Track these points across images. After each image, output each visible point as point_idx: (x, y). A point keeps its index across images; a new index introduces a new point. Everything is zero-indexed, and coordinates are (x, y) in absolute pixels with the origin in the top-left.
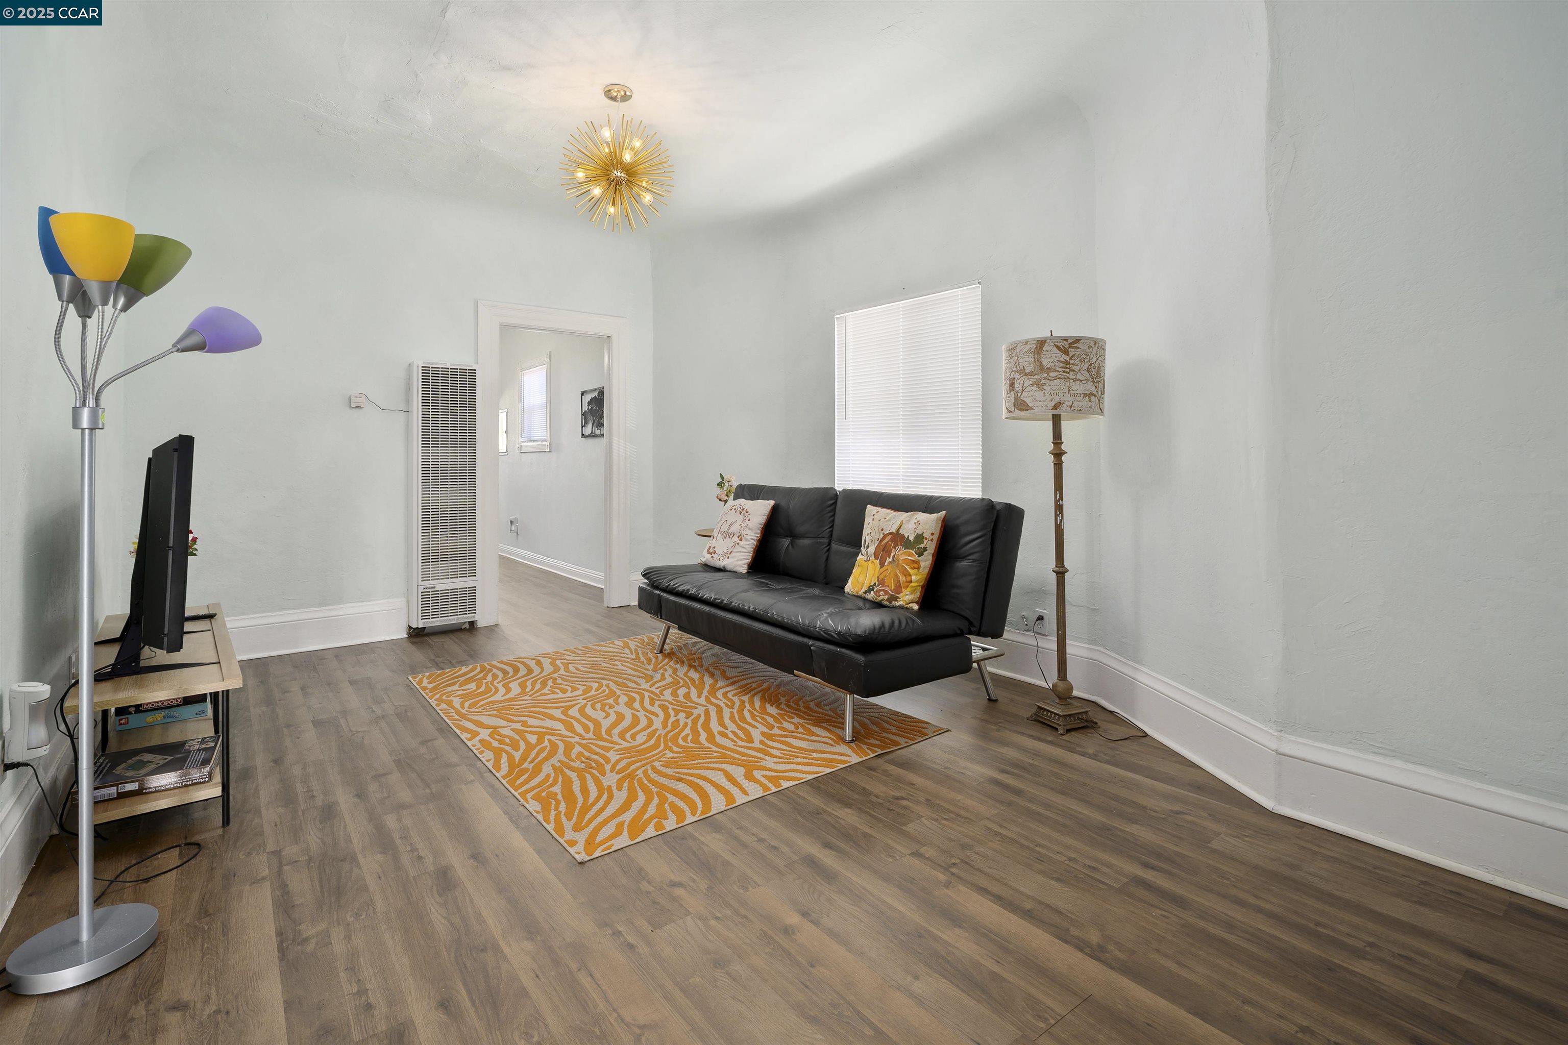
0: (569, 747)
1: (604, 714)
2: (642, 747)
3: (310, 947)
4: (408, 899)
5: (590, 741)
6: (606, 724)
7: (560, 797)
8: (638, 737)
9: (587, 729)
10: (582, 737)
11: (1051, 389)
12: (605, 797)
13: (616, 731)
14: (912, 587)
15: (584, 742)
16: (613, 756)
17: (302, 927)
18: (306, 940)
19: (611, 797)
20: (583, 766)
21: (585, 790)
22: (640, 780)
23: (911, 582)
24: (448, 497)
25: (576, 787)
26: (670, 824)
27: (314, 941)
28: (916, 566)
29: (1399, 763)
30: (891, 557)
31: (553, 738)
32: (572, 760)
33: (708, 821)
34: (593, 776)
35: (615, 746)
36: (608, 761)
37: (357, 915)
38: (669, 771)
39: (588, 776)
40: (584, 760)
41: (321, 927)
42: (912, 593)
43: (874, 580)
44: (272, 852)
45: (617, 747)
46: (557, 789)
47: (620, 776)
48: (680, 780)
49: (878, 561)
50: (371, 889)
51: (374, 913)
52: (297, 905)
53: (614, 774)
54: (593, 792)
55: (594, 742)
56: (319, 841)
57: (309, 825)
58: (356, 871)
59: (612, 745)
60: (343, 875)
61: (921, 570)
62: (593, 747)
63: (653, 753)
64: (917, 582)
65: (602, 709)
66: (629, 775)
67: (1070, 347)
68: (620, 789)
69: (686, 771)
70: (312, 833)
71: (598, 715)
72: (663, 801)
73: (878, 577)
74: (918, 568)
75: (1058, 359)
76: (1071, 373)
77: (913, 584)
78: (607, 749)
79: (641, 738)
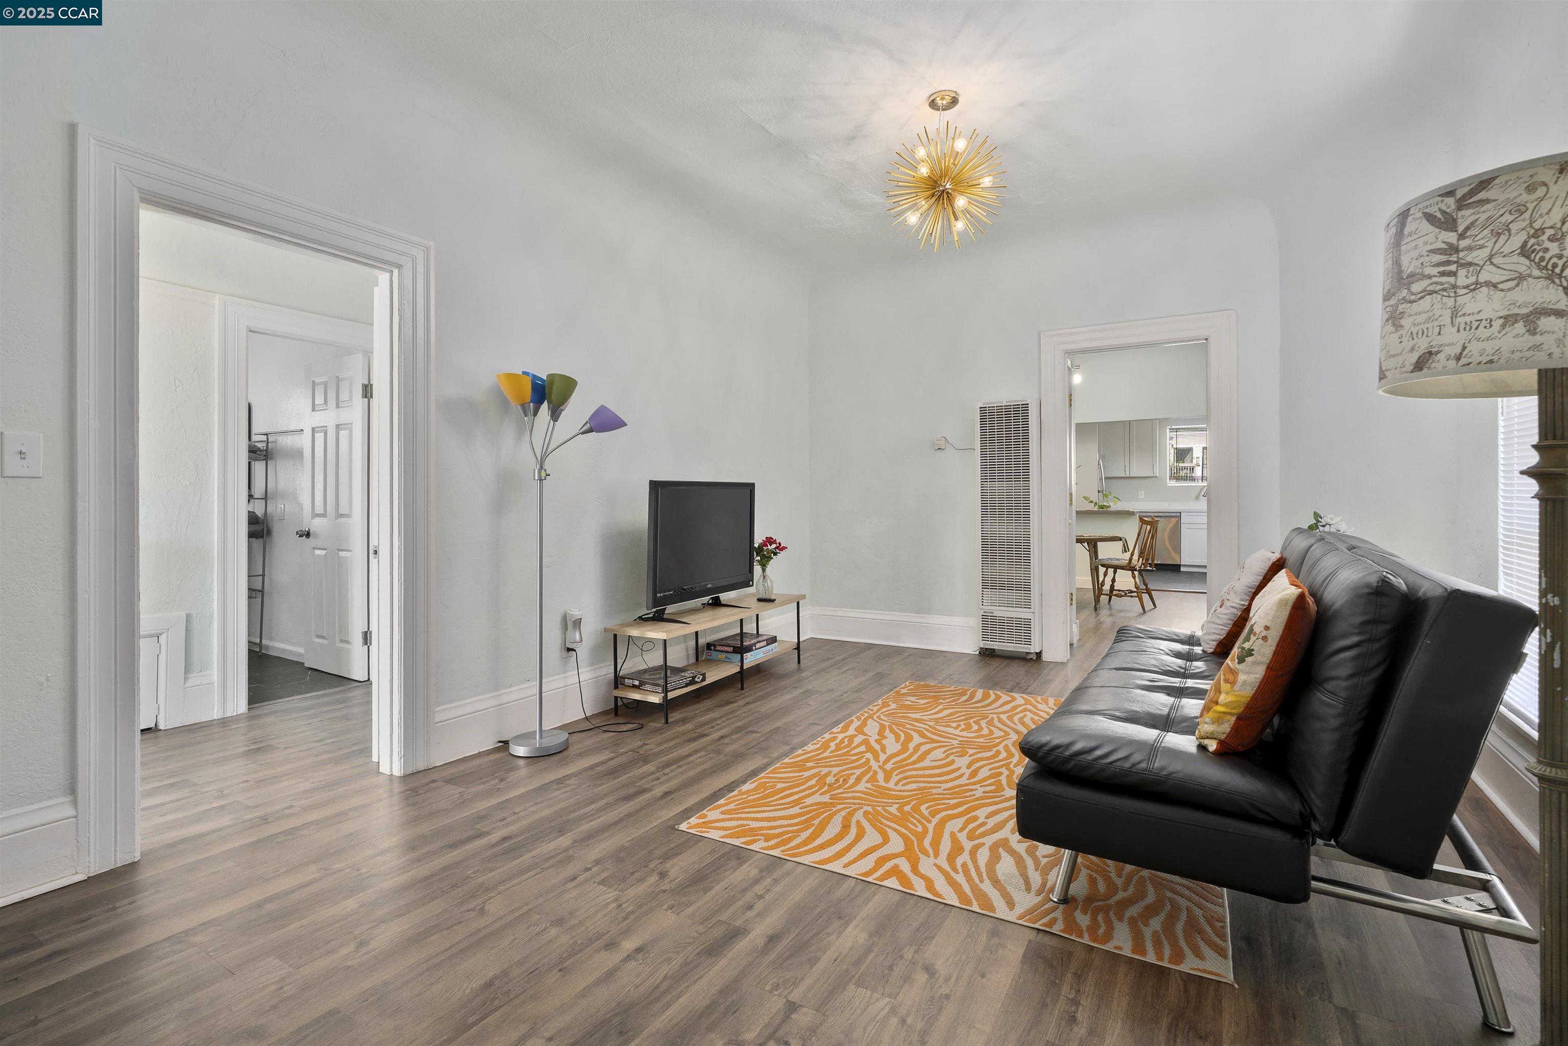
11: (1414, 325)
14: (1215, 712)
23: (1217, 703)
24: (1005, 529)
28: (1231, 678)
42: (1213, 723)
61: (1236, 687)
64: (1225, 705)
67: (1459, 208)
74: (1233, 683)
75: (1429, 247)
76: (1462, 273)
77: (1219, 708)
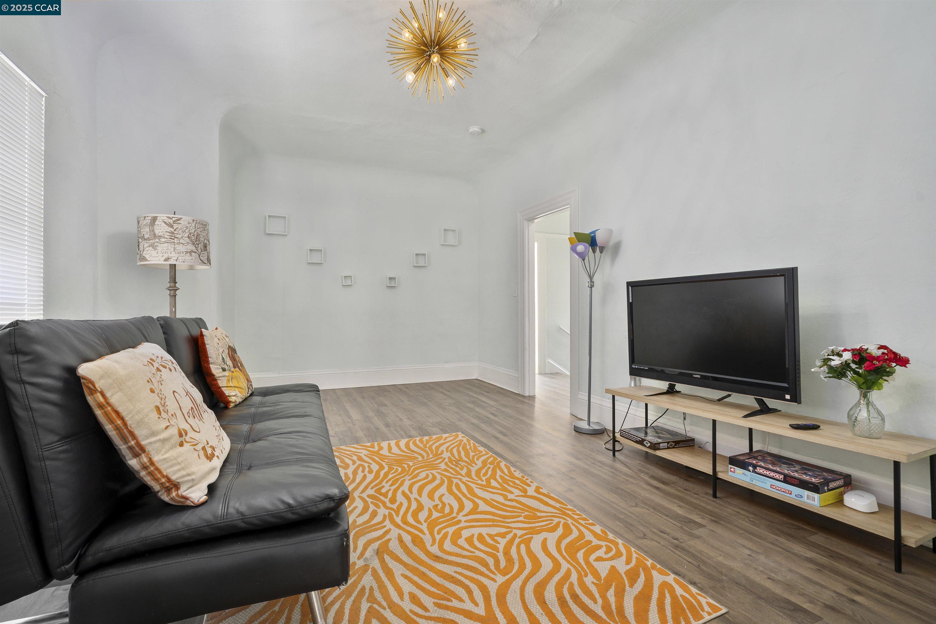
0: (468, 474)
1: (444, 499)
2: (425, 469)
5: (456, 476)
6: (443, 489)
7: (470, 451)
8: (425, 476)
9: (457, 486)
10: (460, 480)
12: (449, 449)
13: (437, 482)
15: (459, 477)
16: (443, 466)
19: (447, 448)
20: (460, 462)
21: (459, 452)
22: (432, 453)
25: (463, 454)
26: (426, 438)
31: (480, 482)
32: (466, 466)
33: (410, 437)
34: (455, 457)
35: (440, 472)
36: (446, 464)
38: (416, 455)
39: (457, 457)
40: (459, 466)
45: (439, 471)
46: (472, 454)
47: (441, 456)
48: (413, 451)
49: (237, 369)
53: (444, 457)
54: (455, 451)
55: (453, 476)
59: (442, 472)
62: (453, 472)
63: (420, 465)
65: (444, 505)
66: (437, 456)
68: (443, 451)
69: (408, 454)
71: (449, 500)
72: (425, 446)
78: (445, 470)
79: (423, 475)
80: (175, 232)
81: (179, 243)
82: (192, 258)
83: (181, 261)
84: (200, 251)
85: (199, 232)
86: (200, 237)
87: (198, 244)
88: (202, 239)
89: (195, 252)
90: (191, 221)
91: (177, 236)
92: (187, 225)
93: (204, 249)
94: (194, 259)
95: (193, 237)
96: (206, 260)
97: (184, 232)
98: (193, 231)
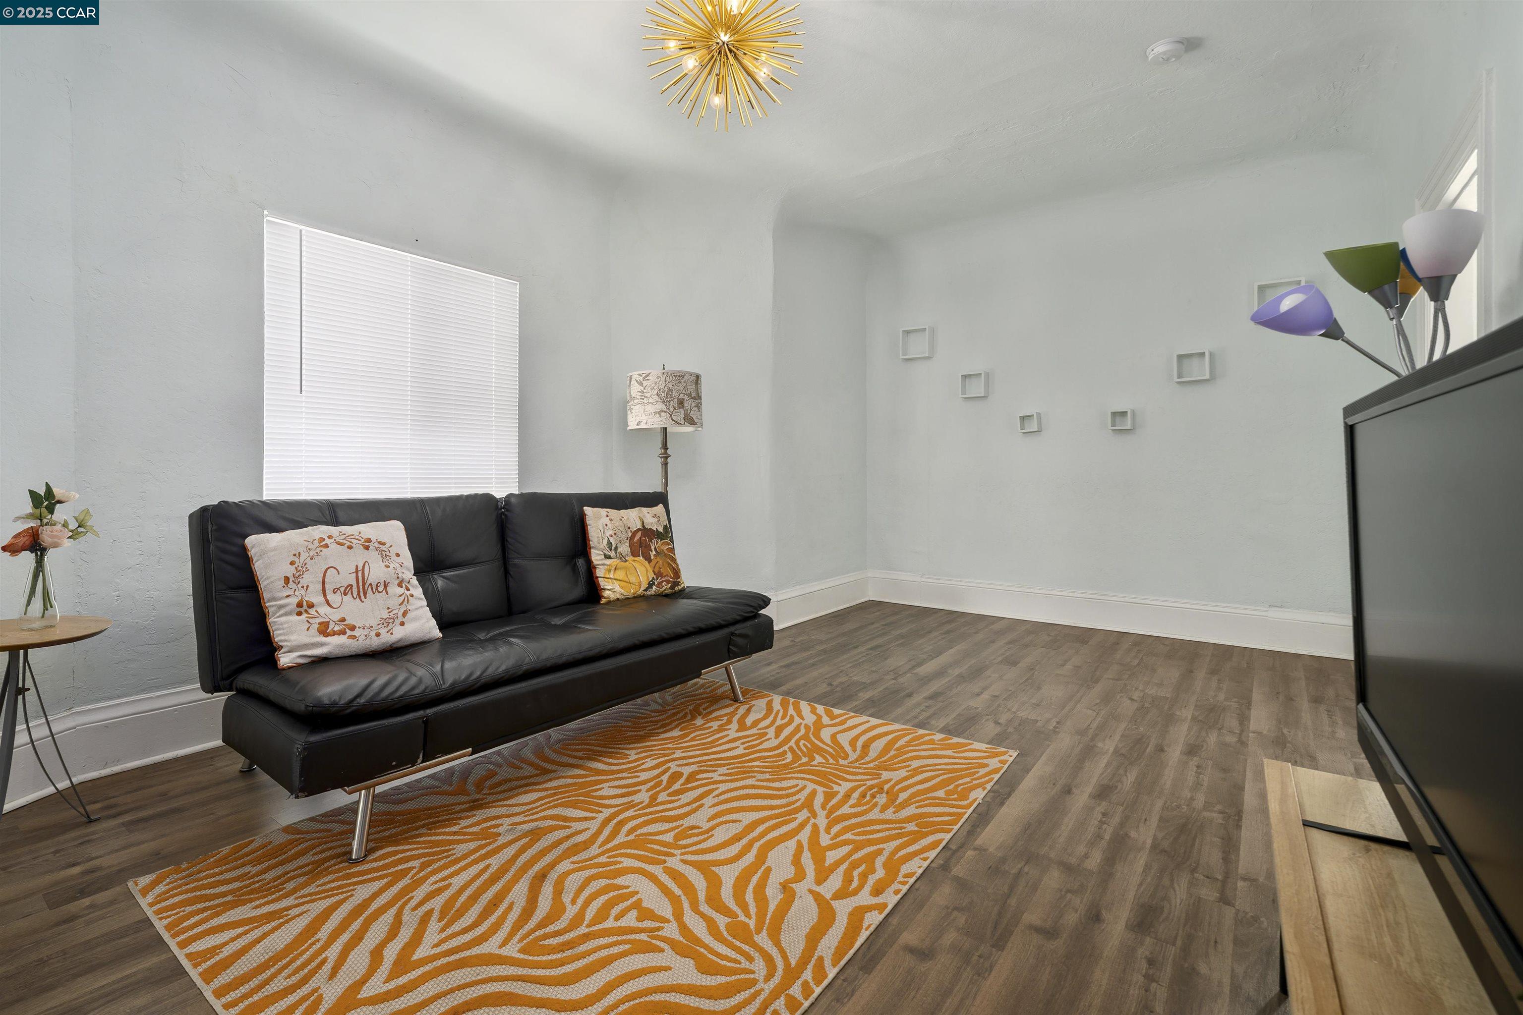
3: (1219, 807)
4: (1138, 797)
16: (845, 786)
17: (1220, 821)
18: (1220, 812)
20: (881, 795)
25: (925, 786)
27: (1215, 809)
29: (799, 587)
30: (653, 550)
37: (1179, 807)
39: (901, 786)
41: (1206, 814)
43: (651, 575)
44: (1229, 905)
46: (937, 794)
49: (641, 558)
50: (1158, 817)
51: (1167, 802)
52: (1219, 838)
56: (1176, 885)
57: (1176, 914)
58: (1160, 835)
60: (1172, 838)
70: (1178, 901)
73: (653, 571)
80: (645, 391)
81: (648, 404)
82: (661, 419)
83: (650, 424)
84: (671, 409)
85: (670, 386)
86: (672, 393)
87: (669, 402)
88: (675, 394)
89: (665, 412)
90: (661, 375)
91: (646, 395)
92: (657, 380)
93: (678, 406)
94: (664, 420)
95: (663, 394)
96: (682, 419)
97: (653, 389)
98: (662, 387)
